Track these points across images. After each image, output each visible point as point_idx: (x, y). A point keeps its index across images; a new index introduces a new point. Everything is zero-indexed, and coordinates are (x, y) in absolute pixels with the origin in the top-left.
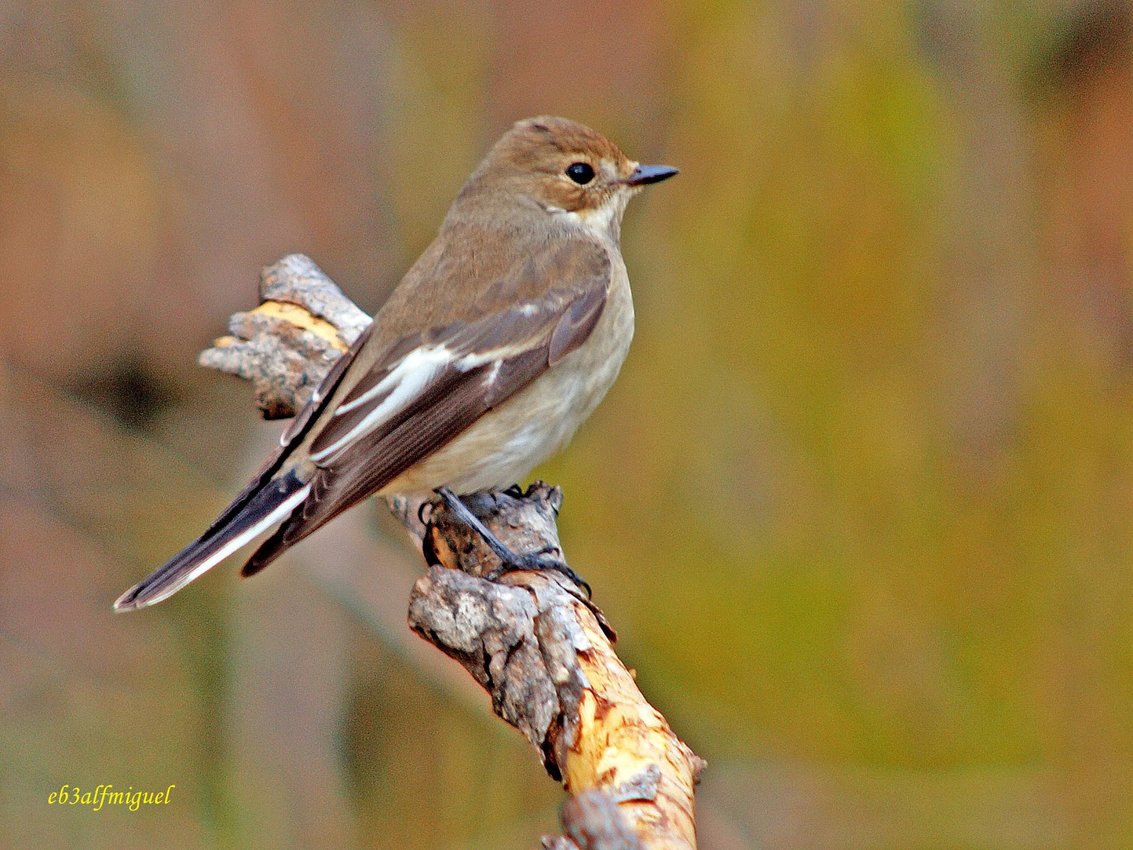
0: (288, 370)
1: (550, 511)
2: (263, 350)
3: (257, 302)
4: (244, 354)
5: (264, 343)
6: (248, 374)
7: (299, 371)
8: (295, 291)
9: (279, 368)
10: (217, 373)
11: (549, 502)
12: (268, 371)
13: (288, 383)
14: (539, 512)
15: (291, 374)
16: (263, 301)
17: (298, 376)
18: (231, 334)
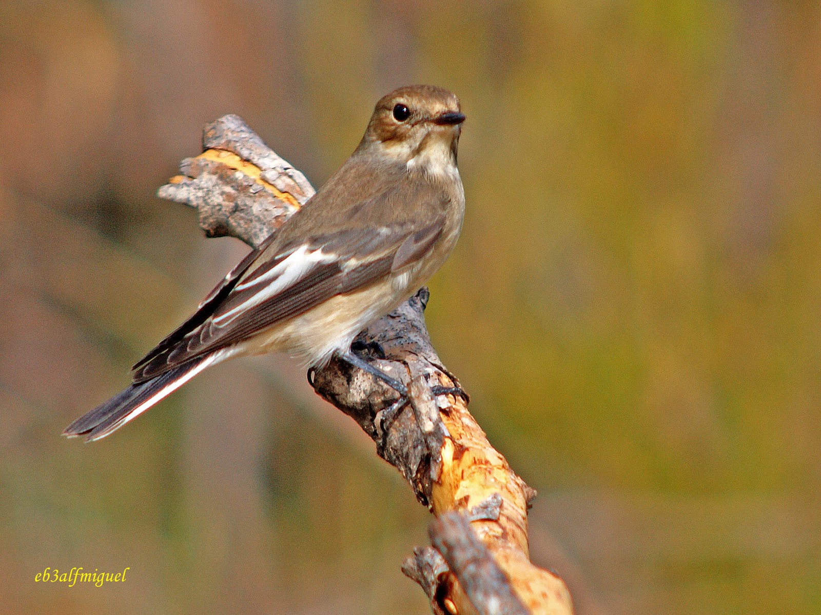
0: (224, 200)
1: (419, 305)
2: (205, 186)
3: (201, 150)
4: (191, 188)
5: (206, 180)
6: (194, 203)
7: (232, 202)
8: (229, 142)
9: (217, 199)
10: (171, 203)
11: (418, 298)
12: (209, 201)
13: (223, 209)
14: (411, 305)
15: (227, 203)
16: (206, 149)
17: (232, 204)
18: (181, 174)
